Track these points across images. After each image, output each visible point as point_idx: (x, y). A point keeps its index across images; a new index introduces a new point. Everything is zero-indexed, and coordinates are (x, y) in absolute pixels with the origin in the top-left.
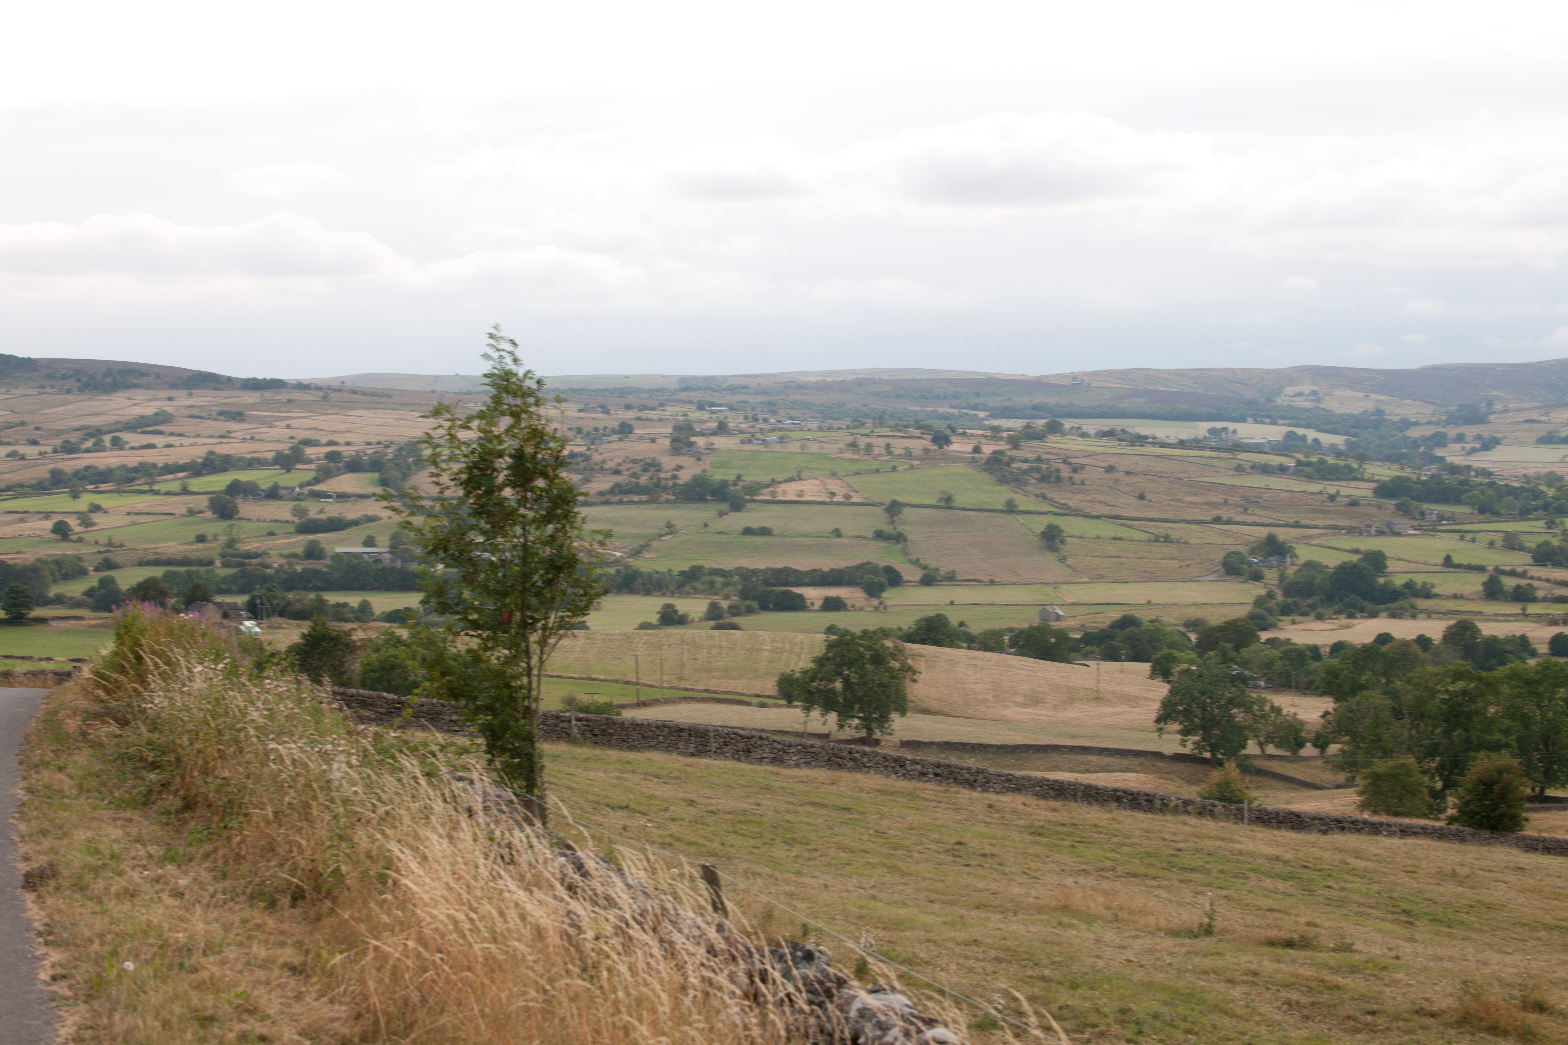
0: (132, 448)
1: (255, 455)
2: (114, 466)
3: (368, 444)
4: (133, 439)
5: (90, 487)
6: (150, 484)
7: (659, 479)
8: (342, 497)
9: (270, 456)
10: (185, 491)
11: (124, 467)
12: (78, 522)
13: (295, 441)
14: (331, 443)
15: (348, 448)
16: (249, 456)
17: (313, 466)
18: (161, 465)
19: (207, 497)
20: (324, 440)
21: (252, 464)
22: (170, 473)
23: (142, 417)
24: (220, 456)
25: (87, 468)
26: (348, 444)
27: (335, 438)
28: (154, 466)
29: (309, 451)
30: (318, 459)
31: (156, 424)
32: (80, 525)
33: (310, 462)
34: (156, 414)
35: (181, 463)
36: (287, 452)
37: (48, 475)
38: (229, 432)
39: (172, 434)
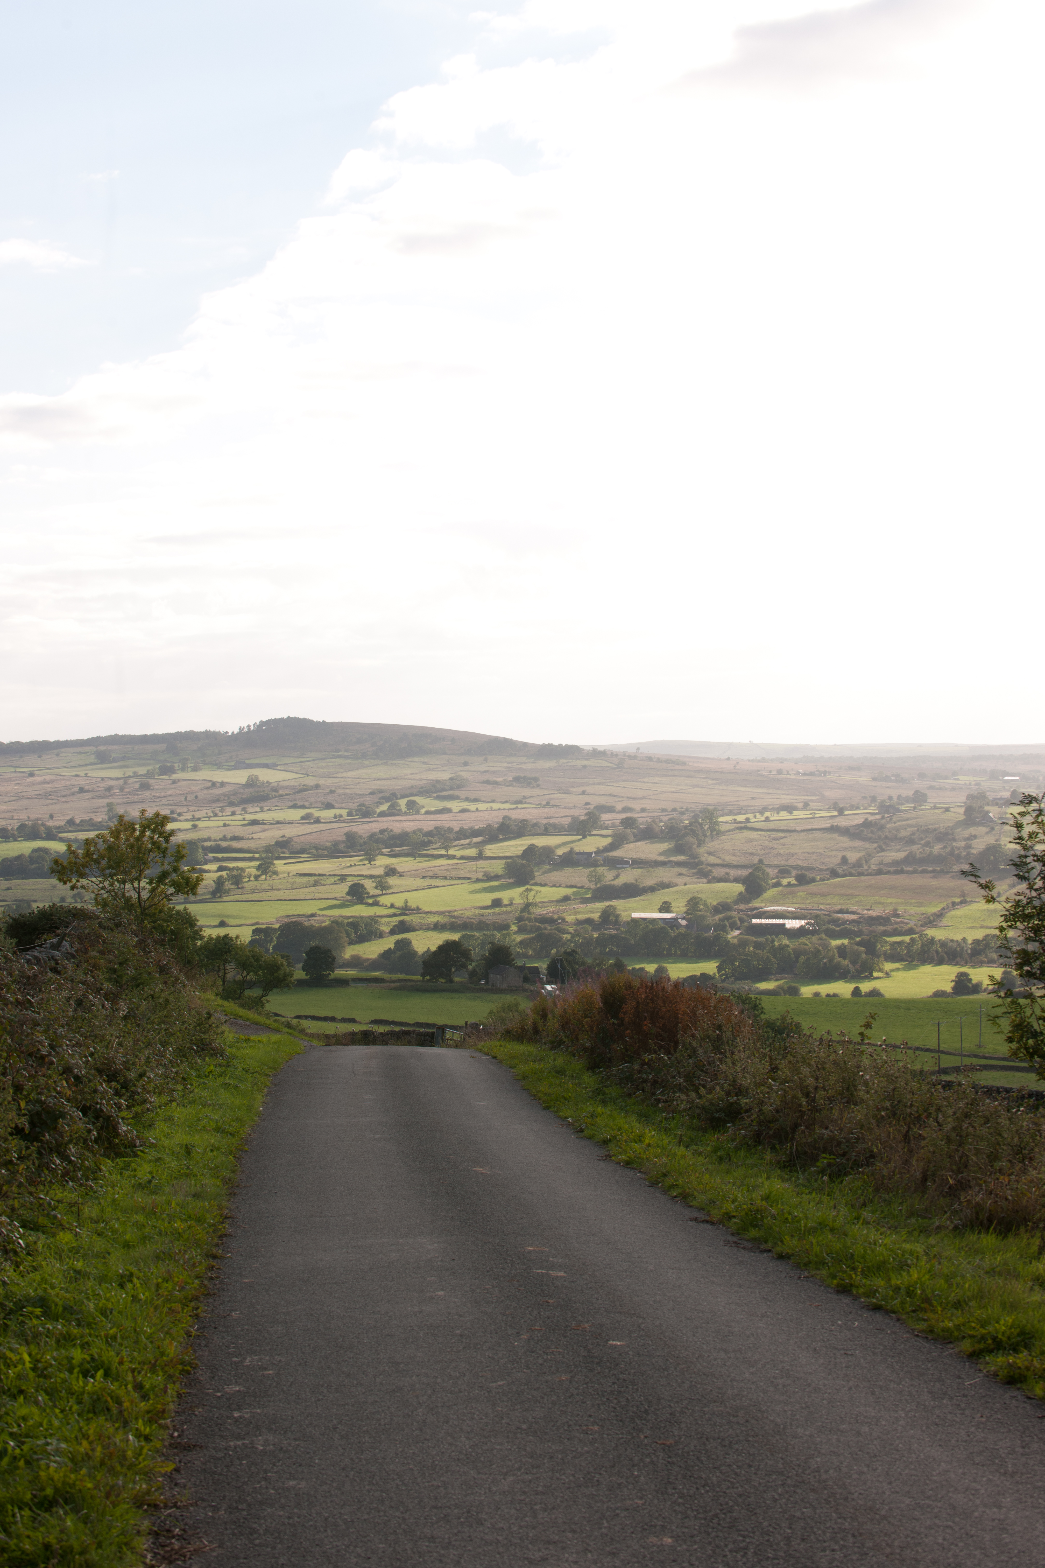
0: (427, 813)
1: (551, 821)
2: (409, 830)
3: (663, 810)
4: (428, 803)
5: (386, 851)
6: (447, 848)
7: (953, 850)
8: (638, 863)
9: (566, 821)
10: (480, 856)
11: (420, 830)
12: (374, 885)
13: (592, 807)
14: (625, 810)
15: (643, 815)
16: (545, 822)
17: (609, 832)
18: (456, 829)
19: (503, 861)
20: (619, 807)
21: (549, 830)
22: (466, 838)
23: (438, 781)
24: (515, 821)
25: (382, 832)
26: (643, 810)
27: (630, 804)
28: (450, 830)
29: (605, 817)
30: (614, 825)
31: (452, 789)
32: (376, 888)
33: (607, 828)
34: (451, 779)
35: (477, 827)
36: (583, 818)
37: (343, 838)
38: (525, 798)
39: (467, 799)
